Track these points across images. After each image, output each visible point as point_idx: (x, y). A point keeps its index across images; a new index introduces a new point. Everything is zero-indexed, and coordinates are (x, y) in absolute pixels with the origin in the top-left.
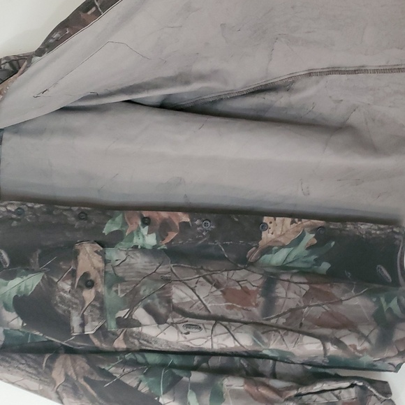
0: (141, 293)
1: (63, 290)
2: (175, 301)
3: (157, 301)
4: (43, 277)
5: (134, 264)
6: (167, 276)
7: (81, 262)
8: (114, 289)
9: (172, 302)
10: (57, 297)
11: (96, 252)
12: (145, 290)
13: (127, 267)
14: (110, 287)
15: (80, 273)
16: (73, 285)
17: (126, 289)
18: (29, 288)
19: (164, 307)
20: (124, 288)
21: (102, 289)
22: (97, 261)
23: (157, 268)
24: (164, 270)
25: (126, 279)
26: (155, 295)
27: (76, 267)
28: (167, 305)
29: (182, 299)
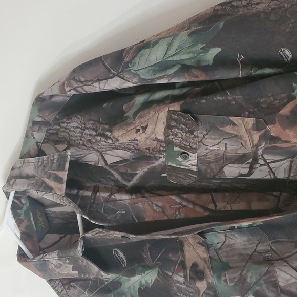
0: (249, 280)
1: (178, 282)
2: (281, 284)
3: (264, 286)
4: (158, 272)
5: (234, 244)
6: (268, 255)
7: (187, 254)
8: (223, 278)
9: (279, 286)
10: (175, 288)
11: (199, 243)
12: (251, 277)
13: (229, 249)
14: (219, 277)
15: (189, 264)
16: (185, 277)
17: (234, 278)
18: (149, 281)
19: (272, 291)
20: (232, 276)
21: (212, 279)
22: (202, 252)
23: (257, 246)
24: (263, 248)
25: (231, 265)
26: (262, 281)
27: (184, 258)
28: (274, 289)
29: (287, 281)
